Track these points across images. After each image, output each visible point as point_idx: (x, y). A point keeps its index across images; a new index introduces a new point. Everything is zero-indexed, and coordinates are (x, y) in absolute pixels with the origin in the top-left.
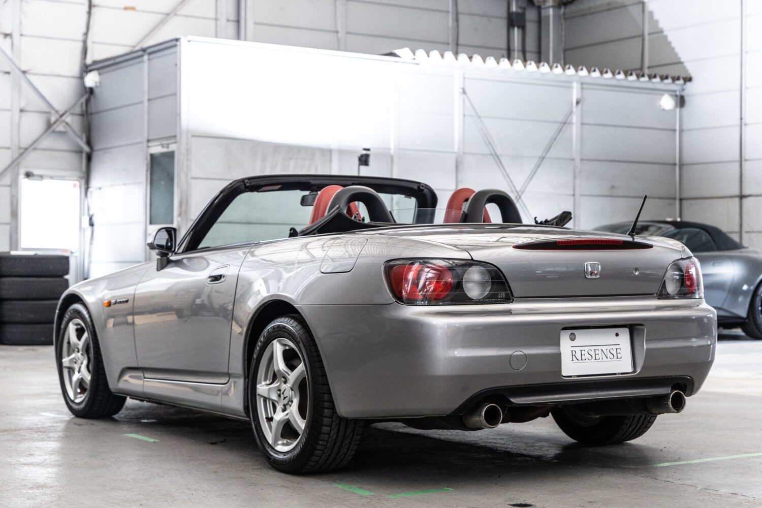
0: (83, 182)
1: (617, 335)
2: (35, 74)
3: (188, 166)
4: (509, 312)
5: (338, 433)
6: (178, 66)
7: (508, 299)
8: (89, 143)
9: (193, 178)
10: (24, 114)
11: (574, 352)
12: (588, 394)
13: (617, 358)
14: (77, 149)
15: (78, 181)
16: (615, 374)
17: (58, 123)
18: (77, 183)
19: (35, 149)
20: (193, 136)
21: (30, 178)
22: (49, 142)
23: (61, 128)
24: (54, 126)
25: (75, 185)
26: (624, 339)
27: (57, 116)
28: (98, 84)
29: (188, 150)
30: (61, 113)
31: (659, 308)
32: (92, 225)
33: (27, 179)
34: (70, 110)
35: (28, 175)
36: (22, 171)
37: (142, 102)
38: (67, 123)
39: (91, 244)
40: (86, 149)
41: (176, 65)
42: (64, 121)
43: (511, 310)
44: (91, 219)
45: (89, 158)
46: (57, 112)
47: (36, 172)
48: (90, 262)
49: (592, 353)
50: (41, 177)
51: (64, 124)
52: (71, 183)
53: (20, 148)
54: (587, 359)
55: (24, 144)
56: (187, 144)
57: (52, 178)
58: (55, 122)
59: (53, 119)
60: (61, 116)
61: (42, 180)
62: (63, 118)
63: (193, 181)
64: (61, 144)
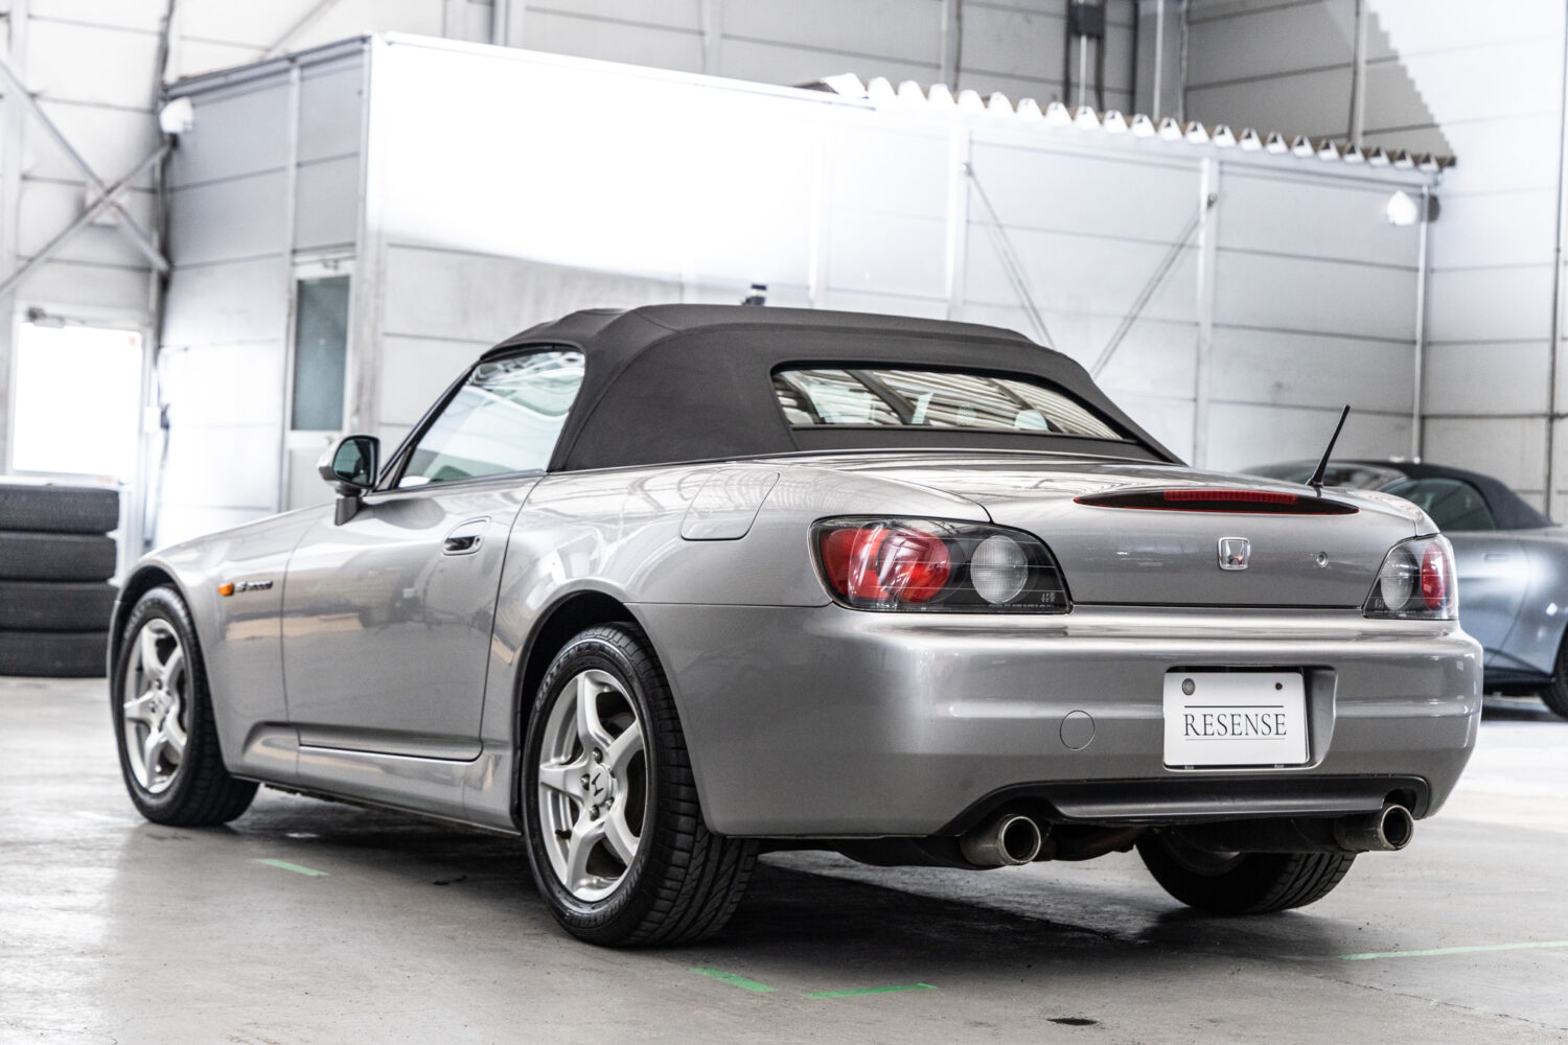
0: (150, 333)
1: (1279, 687)
2: (55, 101)
3: (377, 309)
4: (1061, 632)
5: (704, 865)
6: (365, 95)
7: (1061, 605)
8: (165, 251)
9: (387, 334)
10: (29, 185)
11: (1190, 718)
12: (1216, 804)
13: (1277, 734)
14: (138, 264)
15: (139, 331)
16: (1272, 766)
17: (101, 206)
18: (138, 337)
19: (50, 260)
20: (392, 245)
21: (39, 321)
22: (80, 246)
23: (106, 217)
24: (93, 213)
25: (132, 340)
26: (1292, 696)
27: (100, 192)
28: (190, 127)
29: (380, 276)
30: (108, 185)
31: (1365, 636)
32: (165, 426)
33: (30, 325)
34: (127, 178)
35: (34, 315)
36: (21, 308)
37: (282, 169)
38: (120, 208)
39: (162, 466)
40: (160, 263)
41: (360, 93)
42: (113, 203)
43: (1066, 628)
44: (164, 414)
45: (165, 283)
46: (100, 183)
47: (49, 309)
48: (158, 506)
49: (1227, 722)
50: (61, 320)
51: (113, 209)
52: (125, 335)
53: (19, 257)
54: (1216, 734)
55: (28, 249)
56: (378, 262)
57: (83, 322)
58: (95, 205)
59: (91, 198)
60: (109, 191)
61: (62, 327)
62: (113, 196)
63: (388, 341)
64: (106, 251)
